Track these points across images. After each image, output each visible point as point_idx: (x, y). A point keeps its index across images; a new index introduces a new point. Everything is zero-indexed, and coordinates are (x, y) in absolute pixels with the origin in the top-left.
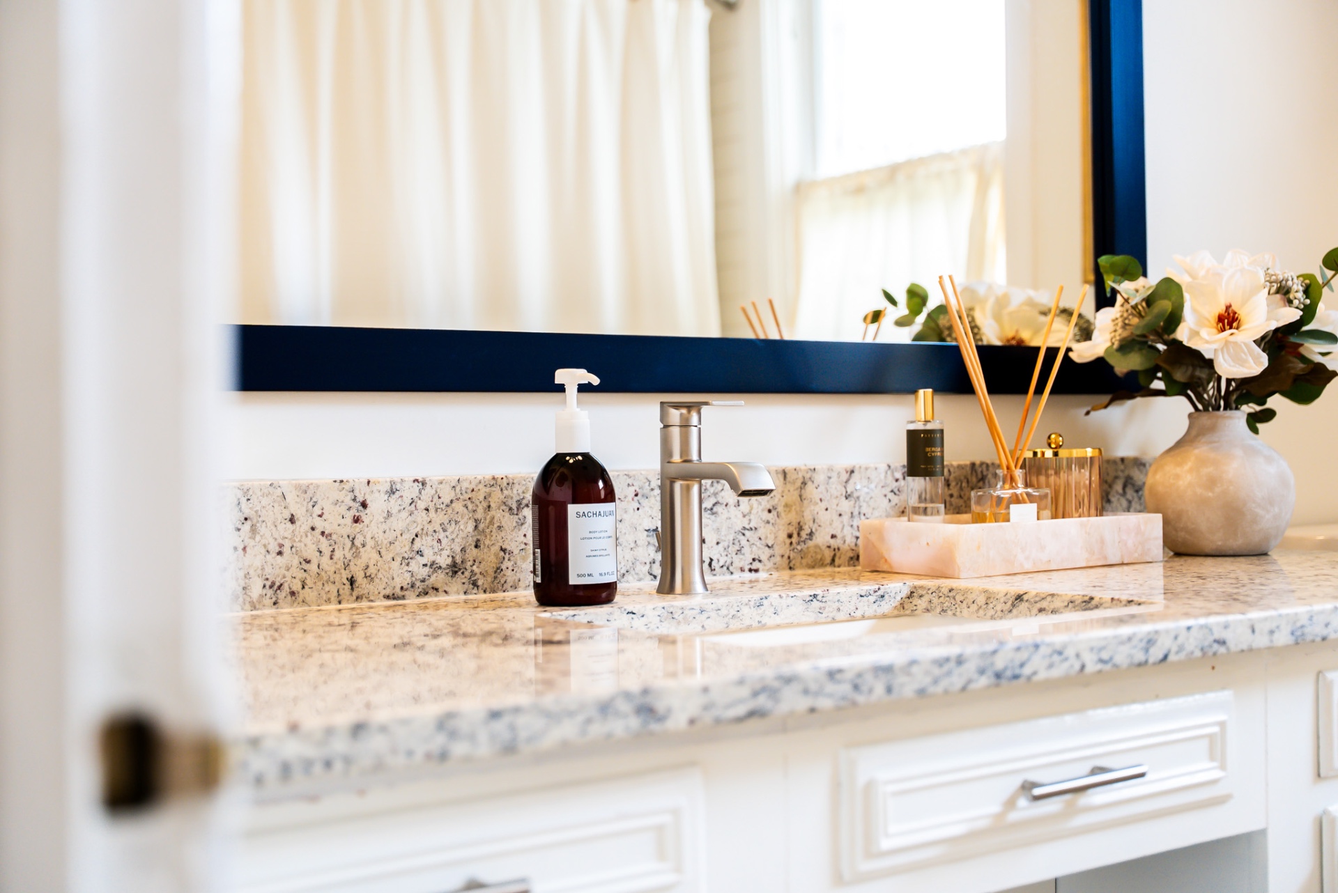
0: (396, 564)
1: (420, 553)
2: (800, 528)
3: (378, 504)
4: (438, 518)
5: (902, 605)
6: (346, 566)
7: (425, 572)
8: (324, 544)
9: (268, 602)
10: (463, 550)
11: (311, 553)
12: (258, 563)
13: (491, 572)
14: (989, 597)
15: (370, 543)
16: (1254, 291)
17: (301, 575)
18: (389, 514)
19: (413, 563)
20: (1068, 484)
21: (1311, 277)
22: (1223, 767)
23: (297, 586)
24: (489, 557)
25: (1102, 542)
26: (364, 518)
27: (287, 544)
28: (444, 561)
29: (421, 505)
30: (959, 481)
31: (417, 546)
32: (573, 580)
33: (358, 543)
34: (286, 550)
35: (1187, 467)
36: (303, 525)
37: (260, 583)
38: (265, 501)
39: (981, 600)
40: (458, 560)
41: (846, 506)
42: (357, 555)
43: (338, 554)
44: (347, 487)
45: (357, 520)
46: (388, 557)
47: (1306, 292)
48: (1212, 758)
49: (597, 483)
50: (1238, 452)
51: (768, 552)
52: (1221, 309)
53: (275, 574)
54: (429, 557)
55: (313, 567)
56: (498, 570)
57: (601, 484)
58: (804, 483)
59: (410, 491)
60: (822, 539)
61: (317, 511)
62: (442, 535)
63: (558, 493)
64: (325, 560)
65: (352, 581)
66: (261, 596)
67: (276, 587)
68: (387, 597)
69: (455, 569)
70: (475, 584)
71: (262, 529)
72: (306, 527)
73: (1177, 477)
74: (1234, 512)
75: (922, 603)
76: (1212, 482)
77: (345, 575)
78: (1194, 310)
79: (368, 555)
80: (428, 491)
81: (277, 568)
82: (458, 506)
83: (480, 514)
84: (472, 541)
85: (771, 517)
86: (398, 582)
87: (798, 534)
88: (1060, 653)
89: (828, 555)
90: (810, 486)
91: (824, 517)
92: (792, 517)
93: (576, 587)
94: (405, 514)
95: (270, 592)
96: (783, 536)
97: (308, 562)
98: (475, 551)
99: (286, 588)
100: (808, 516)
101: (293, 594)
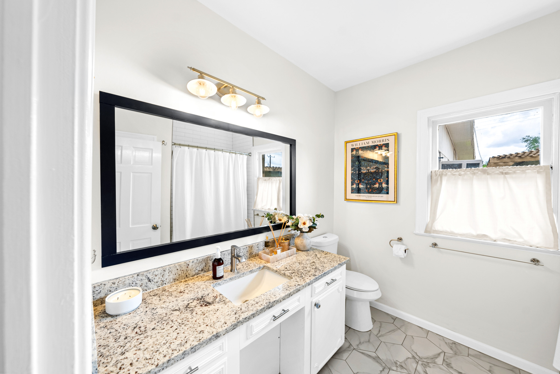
0: (193, 272)
1: (197, 269)
2: (251, 253)
3: (191, 264)
4: (199, 264)
5: (263, 268)
6: (186, 274)
7: (197, 272)
8: (182, 272)
9: (173, 282)
10: (203, 267)
11: (180, 273)
12: (172, 277)
13: (208, 269)
14: (273, 270)
15: (189, 270)
16: (307, 220)
17: (179, 277)
18: (192, 265)
19: (196, 271)
20: (285, 245)
21: (314, 217)
22: (299, 302)
23: (178, 278)
24: (207, 268)
25: (288, 253)
26: (189, 267)
27: (177, 273)
28: (200, 269)
29: (197, 263)
30: (272, 242)
31: (197, 268)
32: (217, 276)
33: (187, 270)
34: (176, 274)
35: (299, 241)
36: (179, 270)
37: (172, 279)
38: (173, 268)
39: (272, 270)
40: (203, 269)
41: (257, 249)
42: (187, 272)
43: (184, 273)
44: (186, 263)
45: (187, 267)
46: (192, 271)
47: (313, 220)
48: (298, 302)
49: (220, 261)
50: (305, 239)
51: (247, 257)
52: (303, 222)
53: (174, 278)
54: (198, 269)
55: (181, 275)
56: (209, 269)
57: (221, 261)
58: (252, 247)
59: (195, 261)
60: (254, 254)
61: (181, 267)
62: (200, 266)
63: (216, 263)
64: (182, 274)
65: (187, 276)
66: (172, 281)
67: (175, 279)
68: (192, 276)
69: (202, 270)
70: (205, 271)
71: (173, 272)
72: (180, 270)
73: (298, 242)
74: (304, 247)
75: (265, 268)
76: (302, 243)
77: (186, 275)
78: (300, 222)
79: (189, 272)
80: (198, 261)
81: (175, 277)
82: (203, 262)
83: (206, 262)
84: (205, 266)
85: (247, 252)
86: (194, 274)
87: (251, 254)
88: (278, 301)
89: (255, 255)
90: (253, 247)
91: (254, 251)
92: (250, 252)
93: (217, 277)
94: (195, 265)
95: (174, 280)
96: (249, 254)
97: (180, 275)
98: (205, 267)
99: (176, 279)
100: (252, 251)
101: (177, 280)
